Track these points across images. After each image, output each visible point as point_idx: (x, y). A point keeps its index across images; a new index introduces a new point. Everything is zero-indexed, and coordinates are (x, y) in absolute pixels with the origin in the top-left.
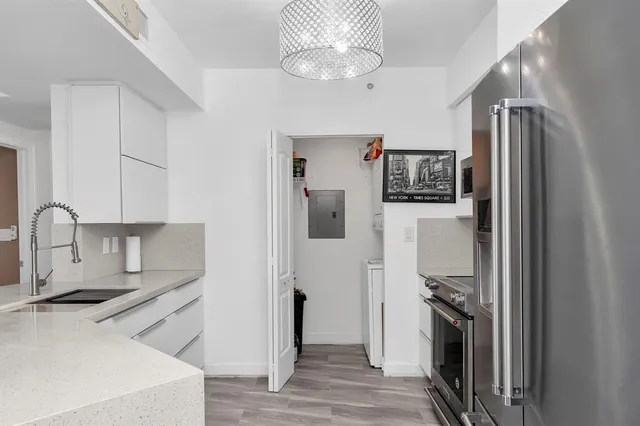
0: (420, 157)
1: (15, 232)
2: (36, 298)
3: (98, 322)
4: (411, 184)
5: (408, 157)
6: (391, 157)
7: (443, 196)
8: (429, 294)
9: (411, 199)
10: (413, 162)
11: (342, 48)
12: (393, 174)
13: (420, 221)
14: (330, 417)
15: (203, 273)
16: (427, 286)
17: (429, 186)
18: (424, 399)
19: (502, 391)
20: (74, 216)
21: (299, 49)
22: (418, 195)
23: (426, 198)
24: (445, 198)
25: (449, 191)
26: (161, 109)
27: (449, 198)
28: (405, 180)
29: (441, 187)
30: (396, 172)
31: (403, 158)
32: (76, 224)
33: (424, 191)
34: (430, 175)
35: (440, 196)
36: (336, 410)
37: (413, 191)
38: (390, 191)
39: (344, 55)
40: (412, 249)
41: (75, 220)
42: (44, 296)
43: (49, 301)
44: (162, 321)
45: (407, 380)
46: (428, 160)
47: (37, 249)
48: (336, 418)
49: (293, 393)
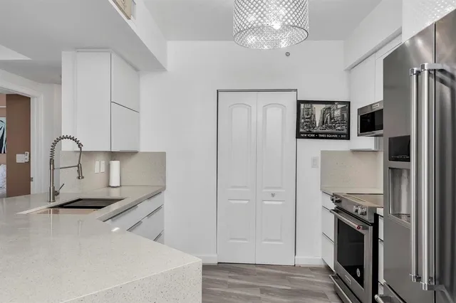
0: (324, 106)
1: (27, 157)
2: (52, 204)
3: (104, 221)
4: (317, 125)
5: (314, 106)
6: (302, 106)
7: (341, 134)
8: (333, 206)
9: (317, 136)
10: (318, 110)
11: (277, 26)
12: (304, 118)
13: (323, 153)
14: (259, 295)
15: (164, 188)
16: (333, 200)
17: (330, 127)
18: (327, 284)
19: (419, 278)
20: (80, 145)
21: (250, 26)
22: (322, 134)
23: (328, 136)
24: (342, 136)
25: (345, 131)
26: (136, 69)
27: (345, 136)
28: (312, 123)
29: (339, 128)
30: (306, 116)
31: (311, 106)
32: (81, 151)
33: (327, 131)
34: (331, 119)
35: (338, 134)
36: (263, 290)
37: (319, 130)
38: (301, 130)
39: (277, 31)
40: (316, 173)
41: (81, 148)
42: (58, 202)
43: (62, 206)
44: (139, 223)
45: (313, 269)
46: (330, 108)
47: (54, 169)
48: (263, 296)
49: (230, 277)
